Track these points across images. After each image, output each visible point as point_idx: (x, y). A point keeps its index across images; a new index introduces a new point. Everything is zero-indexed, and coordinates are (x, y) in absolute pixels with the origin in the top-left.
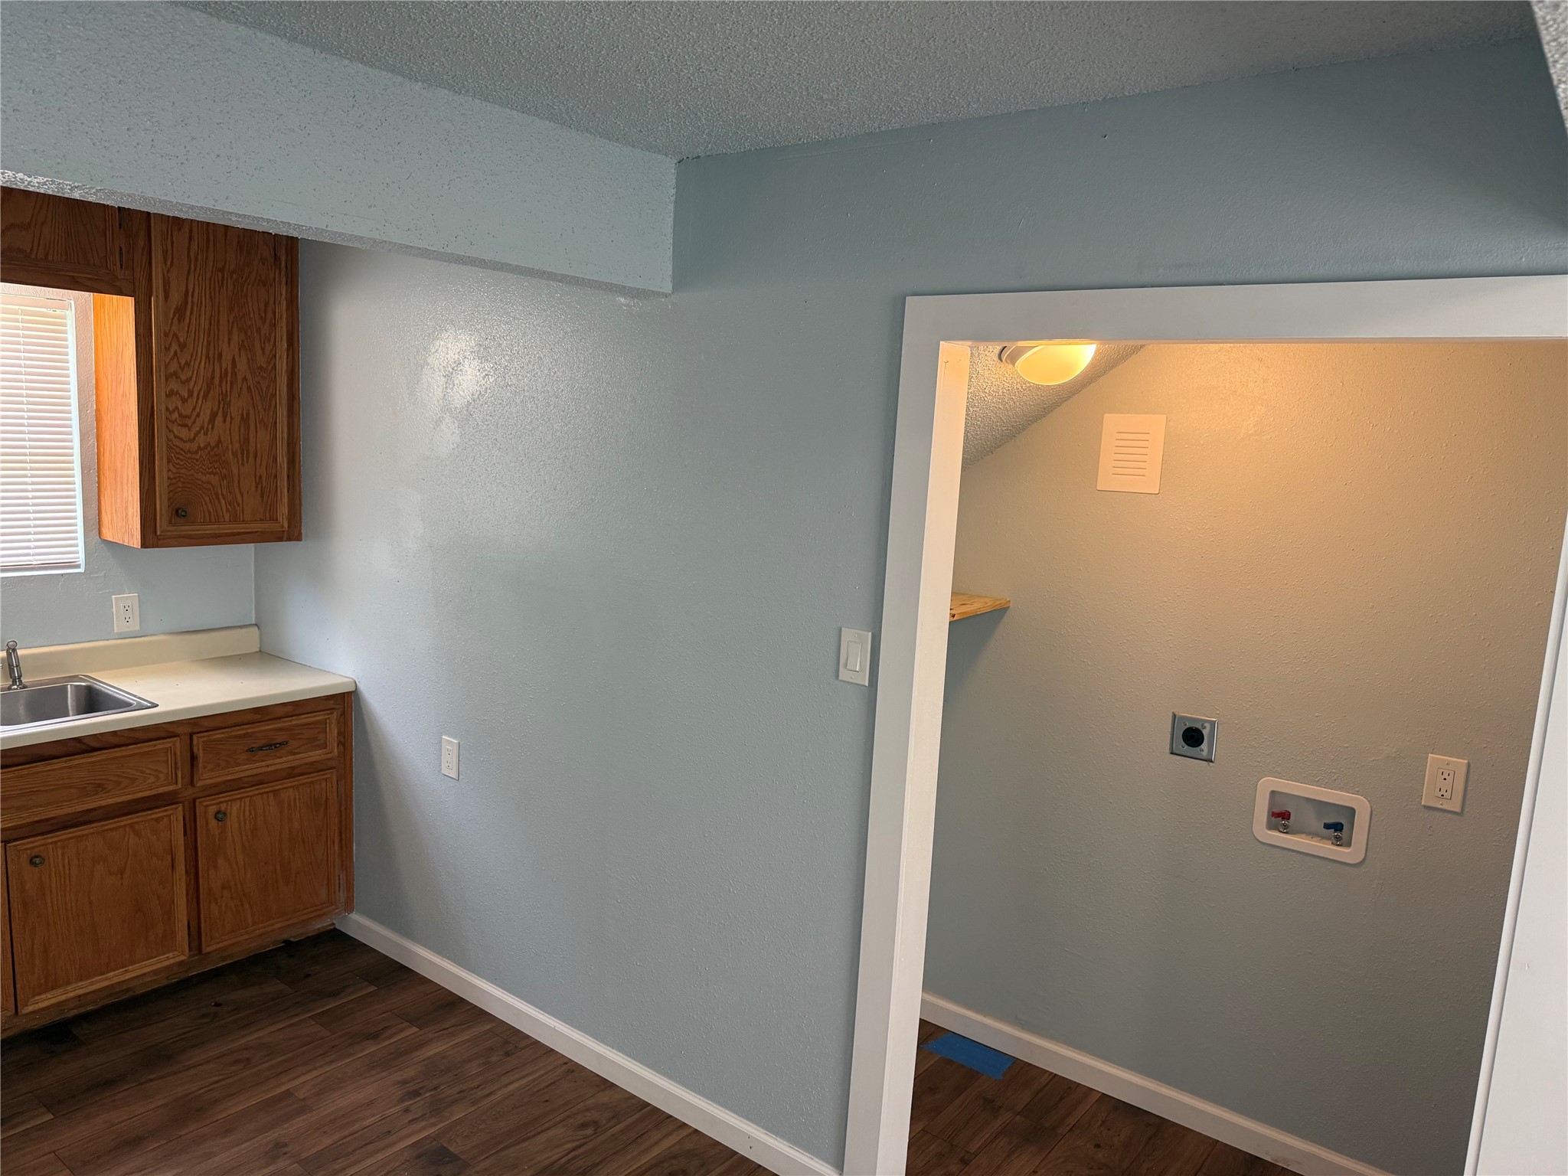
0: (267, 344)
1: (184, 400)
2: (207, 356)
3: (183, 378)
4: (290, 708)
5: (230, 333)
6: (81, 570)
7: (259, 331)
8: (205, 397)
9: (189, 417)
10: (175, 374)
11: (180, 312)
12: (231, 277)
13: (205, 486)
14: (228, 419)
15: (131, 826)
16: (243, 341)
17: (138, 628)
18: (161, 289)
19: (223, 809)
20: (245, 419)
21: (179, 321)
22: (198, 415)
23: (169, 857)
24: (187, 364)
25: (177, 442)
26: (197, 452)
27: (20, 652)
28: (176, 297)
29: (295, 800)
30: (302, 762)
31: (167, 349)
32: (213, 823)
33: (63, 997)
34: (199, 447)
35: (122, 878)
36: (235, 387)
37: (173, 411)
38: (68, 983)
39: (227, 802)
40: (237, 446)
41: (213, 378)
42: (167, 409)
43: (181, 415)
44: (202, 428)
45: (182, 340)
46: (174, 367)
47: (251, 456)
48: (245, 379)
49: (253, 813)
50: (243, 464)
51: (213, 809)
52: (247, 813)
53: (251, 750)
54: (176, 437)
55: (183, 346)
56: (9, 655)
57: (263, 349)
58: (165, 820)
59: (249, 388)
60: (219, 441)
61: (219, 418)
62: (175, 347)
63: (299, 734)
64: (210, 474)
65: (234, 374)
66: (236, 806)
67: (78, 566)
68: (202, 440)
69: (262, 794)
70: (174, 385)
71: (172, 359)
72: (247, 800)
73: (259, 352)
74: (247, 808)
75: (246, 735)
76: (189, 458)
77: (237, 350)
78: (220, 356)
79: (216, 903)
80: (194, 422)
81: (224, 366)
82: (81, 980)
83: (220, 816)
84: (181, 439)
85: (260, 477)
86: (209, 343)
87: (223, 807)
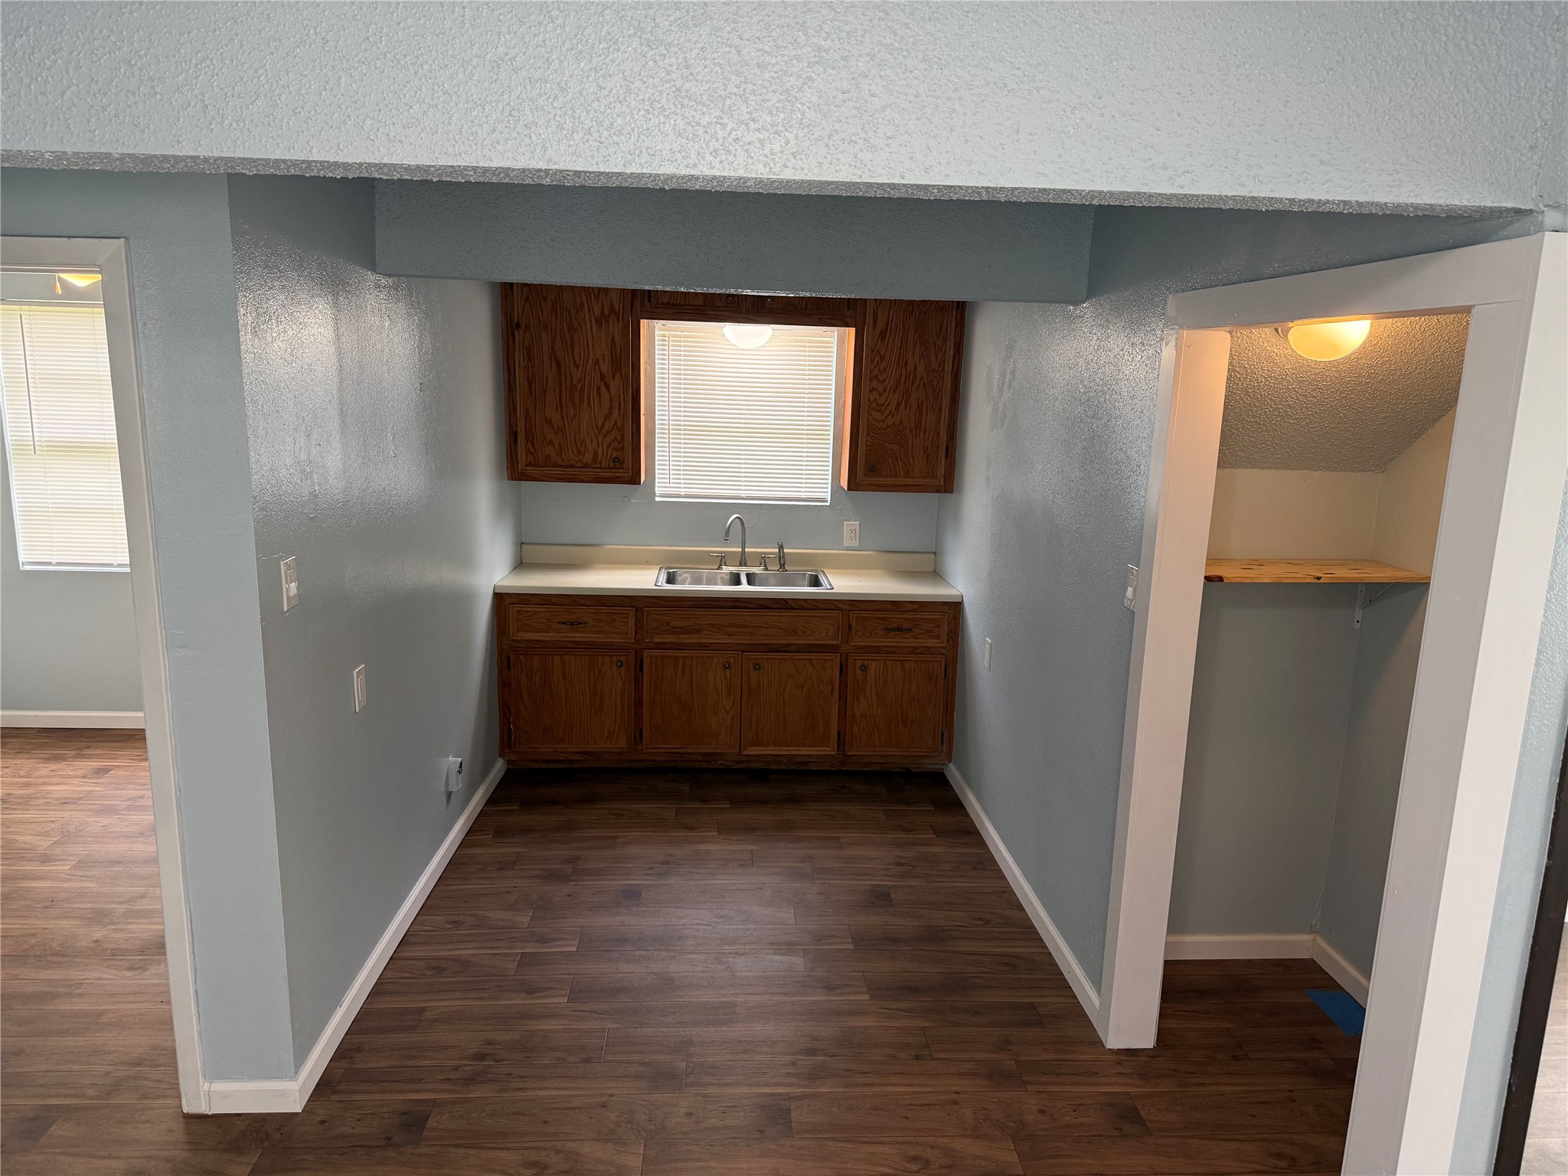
0: (939, 352)
1: (881, 394)
2: (898, 364)
3: (881, 379)
4: (916, 606)
5: (915, 346)
6: (828, 504)
7: (934, 344)
8: (895, 391)
9: (883, 405)
10: (876, 377)
11: (883, 335)
12: (919, 307)
13: (889, 452)
14: (908, 407)
15: (810, 660)
16: (923, 352)
17: (857, 545)
18: (871, 322)
19: (866, 664)
20: (920, 407)
21: (881, 341)
22: (889, 404)
23: (830, 686)
24: (885, 370)
25: (873, 422)
26: (886, 429)
27: (785, 550)
28: (881, 325)
29: (914, 671)
30: (920, 645)
31: (872, 361)
32: (858, 672)
33: (763, 753)
34: (888, 425)
35: (802, 690)
36: (914, 385)
37: (873, 401)
38: (768, 745)
39: (869, 660)
40: (913, 425)
41: (900, 379)
42: (869, 400)
43: (877, 404)
44: (891, 412)
45: (882, 354)
46: (876, 371)
47: (922, 432)
48: (922, 378)
49: (885, 671)
50: (916, 438)
51: (859, 663)
52: (881, 671)
53: (886, 629)
54: (874, 419)
55: (882, 358)
56: (779, 550)
57: (936, 357)
58: (830, 661)
59: (924, 384)
60: (901, 422)
61: (903, 405)
62: (878, 358)
63: (920, 625)
64: (893, 443)
65: (915, 374)
66: (874, 665)
67: (827, 501)
68: (890, 421)
69: (892, 660)
70: (875, 384)
71: (875, 367)
72: (882, 662)
73: (933, 358)
74: (881, 668)
75: (883, 619)
76: (881, 433)
77: (918, 358)
78: (906, 363)
79: (857, 724)
80: (886, 409)
81: (908, 370)
82: (775, 746)
83: (864, 668)
84: (876, 420)
85: (927, 447)
86: (900, 355)
87: (866, 662)
